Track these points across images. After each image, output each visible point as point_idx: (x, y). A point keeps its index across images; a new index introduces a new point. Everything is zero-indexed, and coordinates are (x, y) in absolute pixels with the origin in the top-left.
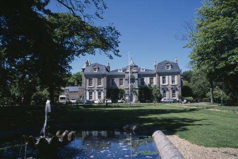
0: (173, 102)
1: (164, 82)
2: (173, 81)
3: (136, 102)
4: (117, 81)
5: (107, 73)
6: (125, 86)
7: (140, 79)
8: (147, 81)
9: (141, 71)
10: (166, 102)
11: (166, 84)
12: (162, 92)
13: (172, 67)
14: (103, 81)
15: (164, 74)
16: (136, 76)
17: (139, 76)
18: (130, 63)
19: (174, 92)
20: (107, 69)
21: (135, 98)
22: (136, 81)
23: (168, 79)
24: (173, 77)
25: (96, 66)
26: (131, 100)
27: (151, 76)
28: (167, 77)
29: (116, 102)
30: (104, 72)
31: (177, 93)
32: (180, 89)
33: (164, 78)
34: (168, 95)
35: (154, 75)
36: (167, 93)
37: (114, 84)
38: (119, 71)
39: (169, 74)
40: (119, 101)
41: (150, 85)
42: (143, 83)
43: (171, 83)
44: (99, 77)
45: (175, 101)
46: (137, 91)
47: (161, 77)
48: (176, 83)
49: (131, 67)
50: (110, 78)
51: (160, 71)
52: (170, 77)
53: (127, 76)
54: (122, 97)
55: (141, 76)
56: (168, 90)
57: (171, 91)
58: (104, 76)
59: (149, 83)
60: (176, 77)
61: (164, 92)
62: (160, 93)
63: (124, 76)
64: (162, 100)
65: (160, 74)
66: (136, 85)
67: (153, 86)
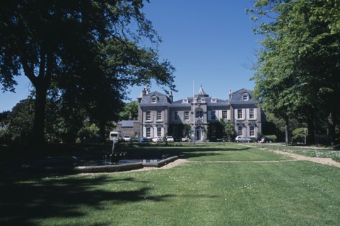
0: (251, 142)
1: (239, 116)
2: (251, 115)
3: (204, 141)
4: (181, 114)
5: (169, 105)
6: (191, 120)
7: (210, 112)
8: (219, 114)
9: (212, 102)
10: (239, 142)
11: (243, 118)
12: (236, 128)
13: (250, 97)
14: (164, 114)
15: (239, 107)
16: (204, 108)
17: (209, 108)
18: (200, 91)
19: (252, 128)
20: (169, 100)
21: (203, 136)
22: (205, 115)
23: (245, 112)
24: (251, 110)
25: (156, 96)
26: (198, 138)
27: (224, 109)
28: (243, 110)
29: (180, 141)
30: (165, 103)
31: (256, 130)
32: (259, 125)
33: (240, 111)
34: (245, 132)
35: (228, 108)
36: (244, 130)
37: (177, 117)
38: (184, 102)
39: (246, 106)
40: (183, 139)
41: (222, 120)
42: (214, 117)
43: (248, 117)
44: (159, 109)
46: (206, 127)
47: (236, 111)
48: (255, 118)
49: (199, 97)
50: (173, 110)
51: (235, 102)
52: (248, 110)
53: (194, 108)
54: (187, 134)
55: (212, 109)
56: (244, 126)
57: (248, 128)
58: (164, 108)
59: (221, 117)
60: (255, 110)
61: (240, 129)
62: (234, 130)
63: (189, 108)
64: (237, 138)
65: (234, 106)
66: (204, 119)
67: (226, 120)
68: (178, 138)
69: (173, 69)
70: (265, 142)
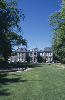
0: (50, 62)
2: (50, 55)
3: (37, 62)
4: (29, 54)
6: (32, 56)
7: (38, 54)
8: (41, 54)
9: (39, 51)
10: (47, 62)
11: (48, 55)
13: (50, 49)
16: (37, 52)
18: (35, 48)
19: (51, 58)
20: (26, 50)
21: (36, 61)
22: (37, 55)
24: (50, 53)
25: (22, 49)
29: (29, 62)
30: (25, 51)
32: (53, 57)
33: (47, 53)
34: (49, 60)
35: (43, 52)
36: (48, 59)
37: (28, 55)
38: (30, 51)
40: (30, 62)
42: (39, 55)
44: (23, 53)
45: (51, 62)
46: (37, 58)
49: (35, 49)
50: (27, 53)
51: (46, 51)
52: (49, 53)
53: (33, 52)
54: (31, 60)
55: (39, 53)
56: (48, 58)
58: (25, 52)
61: (47, 58)
62: (45, 59)
63: (32, 52)
64: (46, 61)
66: (36, 56)
67: (43, 56)
68: (29, 61)
69: (27, 41)
70: (54, 62)
